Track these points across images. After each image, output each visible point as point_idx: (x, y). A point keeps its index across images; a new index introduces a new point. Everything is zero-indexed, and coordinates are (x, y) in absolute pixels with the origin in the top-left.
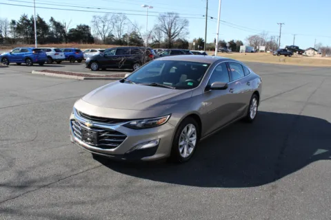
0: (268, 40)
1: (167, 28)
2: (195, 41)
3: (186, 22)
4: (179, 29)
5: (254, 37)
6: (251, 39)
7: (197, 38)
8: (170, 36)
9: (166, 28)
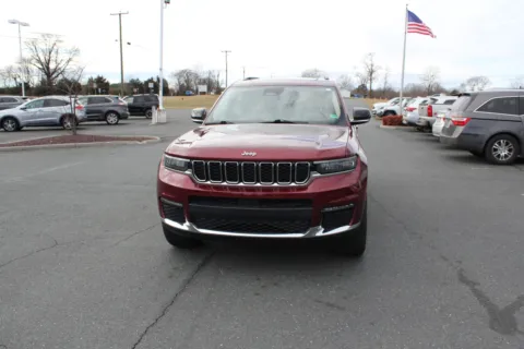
0: (205, 76)
1: (43, 60)
2: (91, 81)
3: (76, 51)
4: (63, 63)
5: (184, 72)
6: (179, 75)
7: (95, 77)
8: (48, 73)
9: (39, 61)
